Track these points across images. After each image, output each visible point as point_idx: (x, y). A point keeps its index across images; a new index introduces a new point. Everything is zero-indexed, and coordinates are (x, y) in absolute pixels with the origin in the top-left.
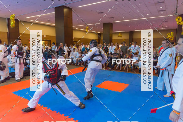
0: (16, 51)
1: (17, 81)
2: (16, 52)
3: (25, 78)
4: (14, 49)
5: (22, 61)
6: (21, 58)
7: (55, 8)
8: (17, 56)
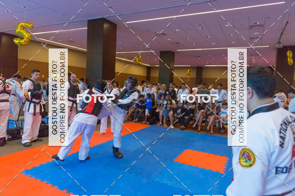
0: (29, 90)
1: (25, 145)
2: (30, 93)
3: (42, 140)
4: (26, 87)
5: (38, 110)
6: (37, 103)
7: (89, 21)
8: (30, 99)
